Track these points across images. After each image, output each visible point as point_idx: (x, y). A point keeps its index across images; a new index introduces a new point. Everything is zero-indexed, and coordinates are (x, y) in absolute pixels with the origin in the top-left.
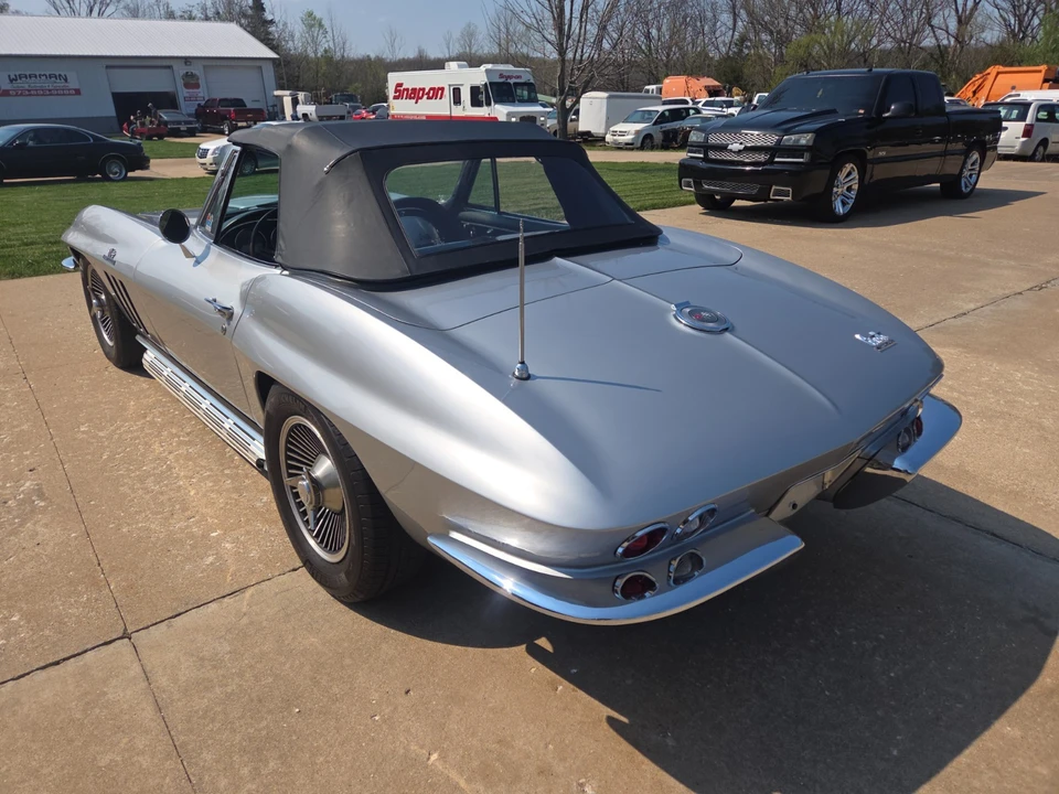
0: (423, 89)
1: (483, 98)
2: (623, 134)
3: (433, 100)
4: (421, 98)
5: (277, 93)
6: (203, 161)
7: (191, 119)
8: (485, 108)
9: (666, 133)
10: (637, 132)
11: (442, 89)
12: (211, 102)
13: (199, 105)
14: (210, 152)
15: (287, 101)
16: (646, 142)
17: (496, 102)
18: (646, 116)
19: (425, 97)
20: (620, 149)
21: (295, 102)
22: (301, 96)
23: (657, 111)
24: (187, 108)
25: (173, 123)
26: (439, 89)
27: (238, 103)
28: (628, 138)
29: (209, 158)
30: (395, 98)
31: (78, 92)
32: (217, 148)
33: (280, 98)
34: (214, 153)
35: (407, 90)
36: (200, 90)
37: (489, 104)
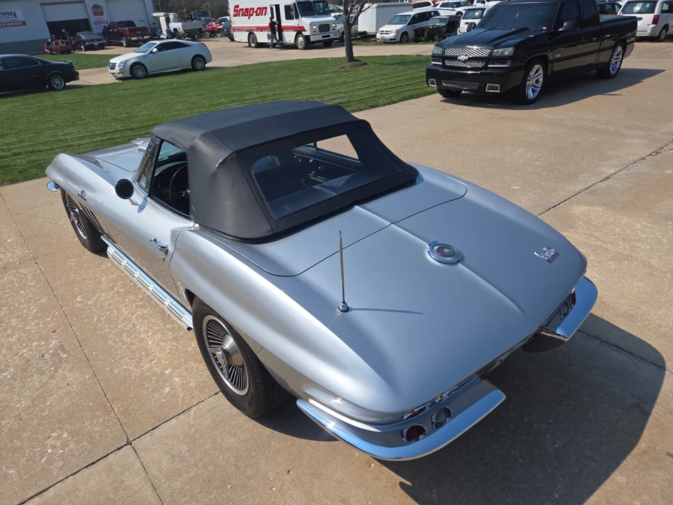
0: (253, 9)
1: (293, 13)
2: (387, 32)
3: (260, 16)
4: (252, 15)
5: (155, 14)
6: (113, 71)
7: (100, 37)
8: (295, 20)
9: (416, 31)
10: (398, 31)
11: (266, 8)
12: (112, 25)
13: (105, 27)
14: (117, 65)
15: (163, 20)
16: (403, 38)
17: (302, 16)
18: (403, 19)
19: (255, 14)
20: (386, 43)
21: (168, 21)
22: (171, 16)
23: (410, 16)
24: (97, 29)
25: (89, 41)
26: (263, 8)
27: (130, 24)
28: (391, 35)
29: (117, 69)
30: (235, 16)
31: (24, 23)
32: (121, 63)
33: (157, 18)
34: (119, 66)
35: (242, 9)
36: (104, 16)
37: (297, 17)
